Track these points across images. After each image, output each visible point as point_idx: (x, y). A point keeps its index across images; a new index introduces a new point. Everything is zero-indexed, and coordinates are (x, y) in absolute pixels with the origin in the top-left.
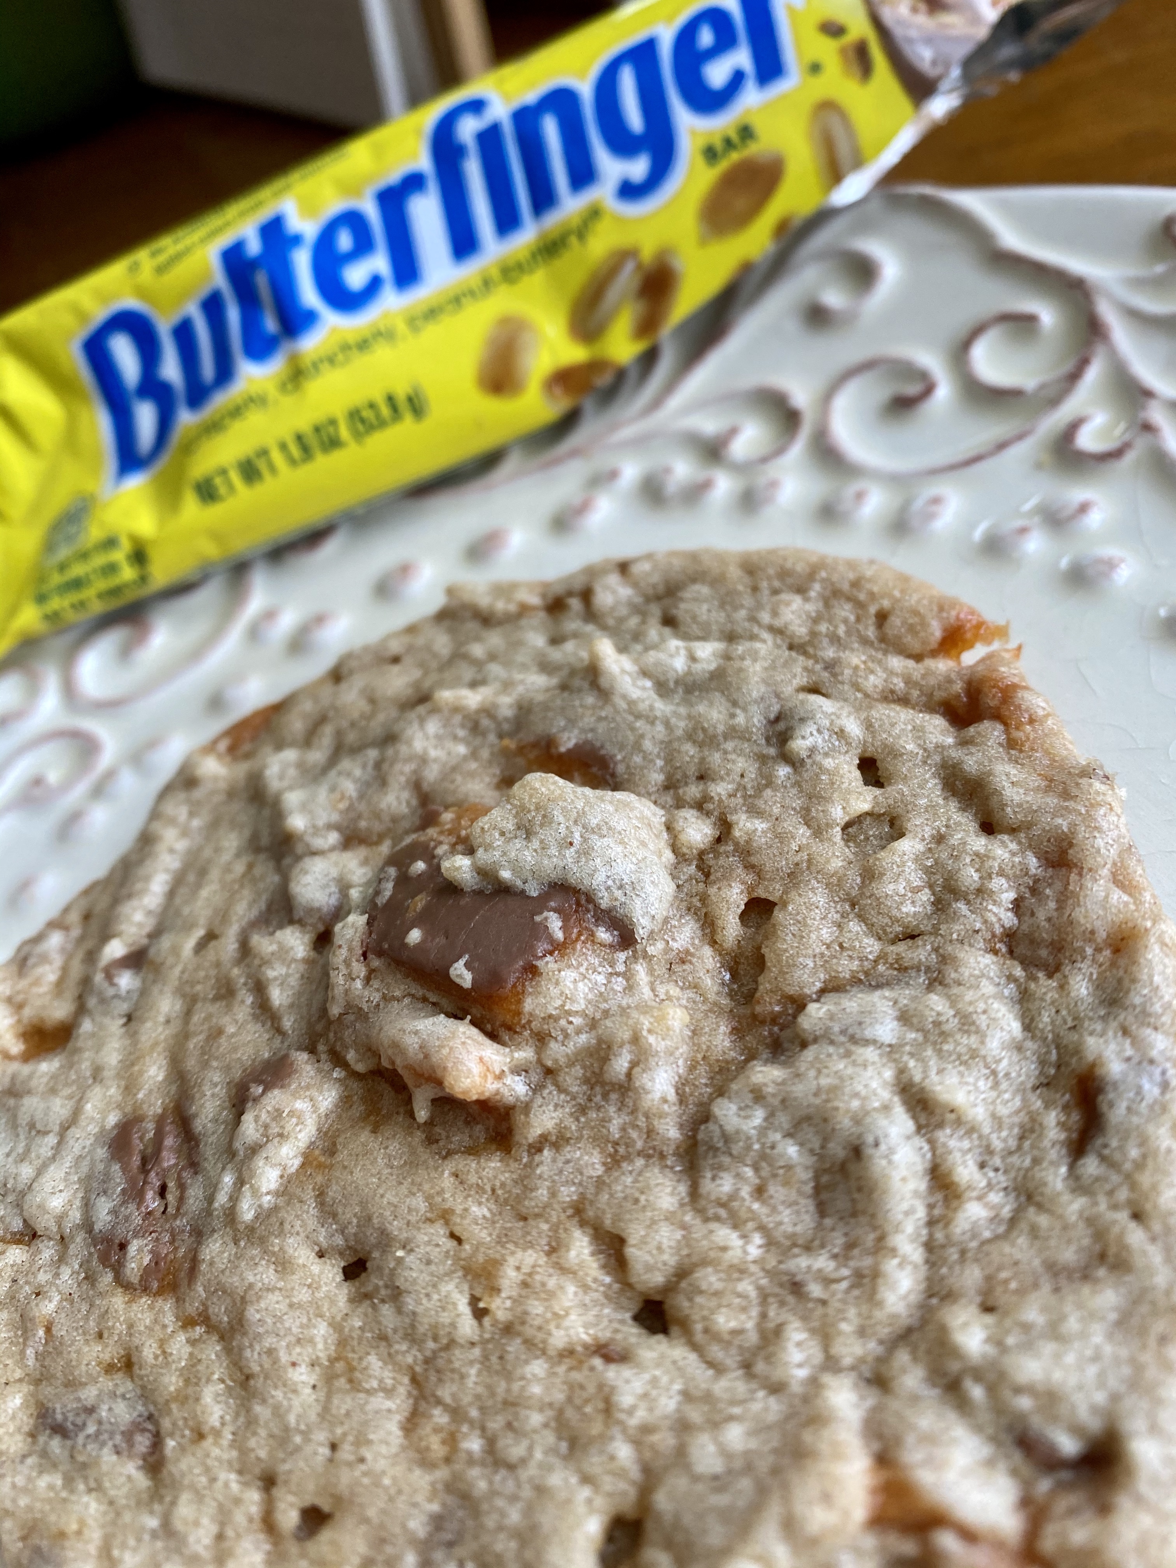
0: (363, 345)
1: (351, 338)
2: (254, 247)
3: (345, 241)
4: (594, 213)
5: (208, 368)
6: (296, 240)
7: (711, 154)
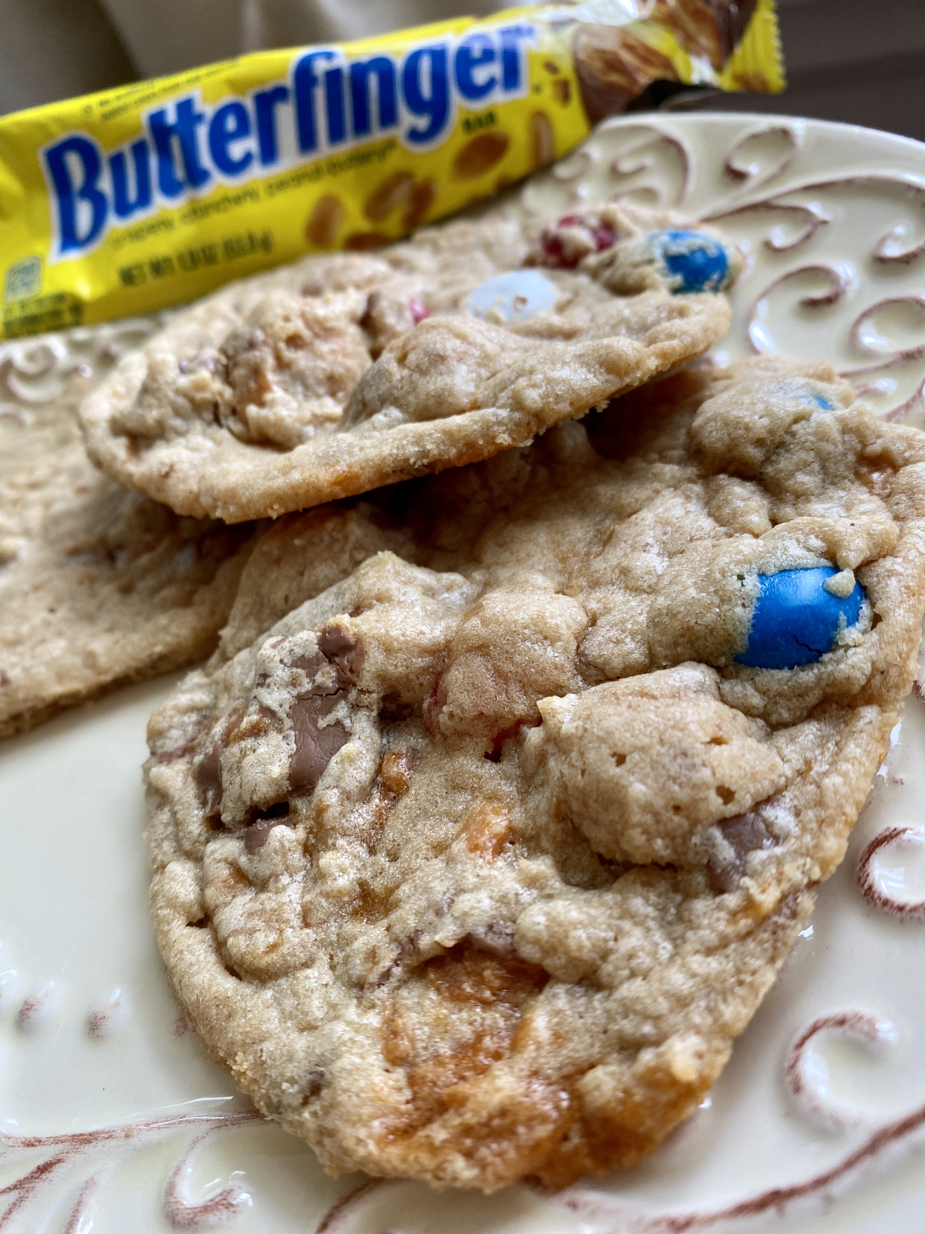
0: (238, 199)
1: (231, 194)
2: (171, 118)
3: (231, 124)
4: (391, 145)
5: (132, 193)
6: (199, 118)
7: (468, 125)
